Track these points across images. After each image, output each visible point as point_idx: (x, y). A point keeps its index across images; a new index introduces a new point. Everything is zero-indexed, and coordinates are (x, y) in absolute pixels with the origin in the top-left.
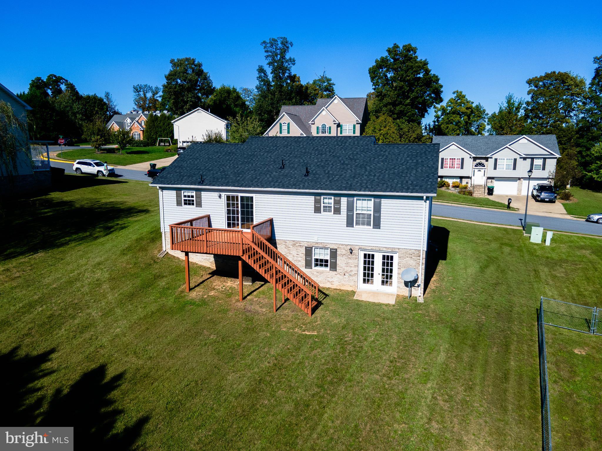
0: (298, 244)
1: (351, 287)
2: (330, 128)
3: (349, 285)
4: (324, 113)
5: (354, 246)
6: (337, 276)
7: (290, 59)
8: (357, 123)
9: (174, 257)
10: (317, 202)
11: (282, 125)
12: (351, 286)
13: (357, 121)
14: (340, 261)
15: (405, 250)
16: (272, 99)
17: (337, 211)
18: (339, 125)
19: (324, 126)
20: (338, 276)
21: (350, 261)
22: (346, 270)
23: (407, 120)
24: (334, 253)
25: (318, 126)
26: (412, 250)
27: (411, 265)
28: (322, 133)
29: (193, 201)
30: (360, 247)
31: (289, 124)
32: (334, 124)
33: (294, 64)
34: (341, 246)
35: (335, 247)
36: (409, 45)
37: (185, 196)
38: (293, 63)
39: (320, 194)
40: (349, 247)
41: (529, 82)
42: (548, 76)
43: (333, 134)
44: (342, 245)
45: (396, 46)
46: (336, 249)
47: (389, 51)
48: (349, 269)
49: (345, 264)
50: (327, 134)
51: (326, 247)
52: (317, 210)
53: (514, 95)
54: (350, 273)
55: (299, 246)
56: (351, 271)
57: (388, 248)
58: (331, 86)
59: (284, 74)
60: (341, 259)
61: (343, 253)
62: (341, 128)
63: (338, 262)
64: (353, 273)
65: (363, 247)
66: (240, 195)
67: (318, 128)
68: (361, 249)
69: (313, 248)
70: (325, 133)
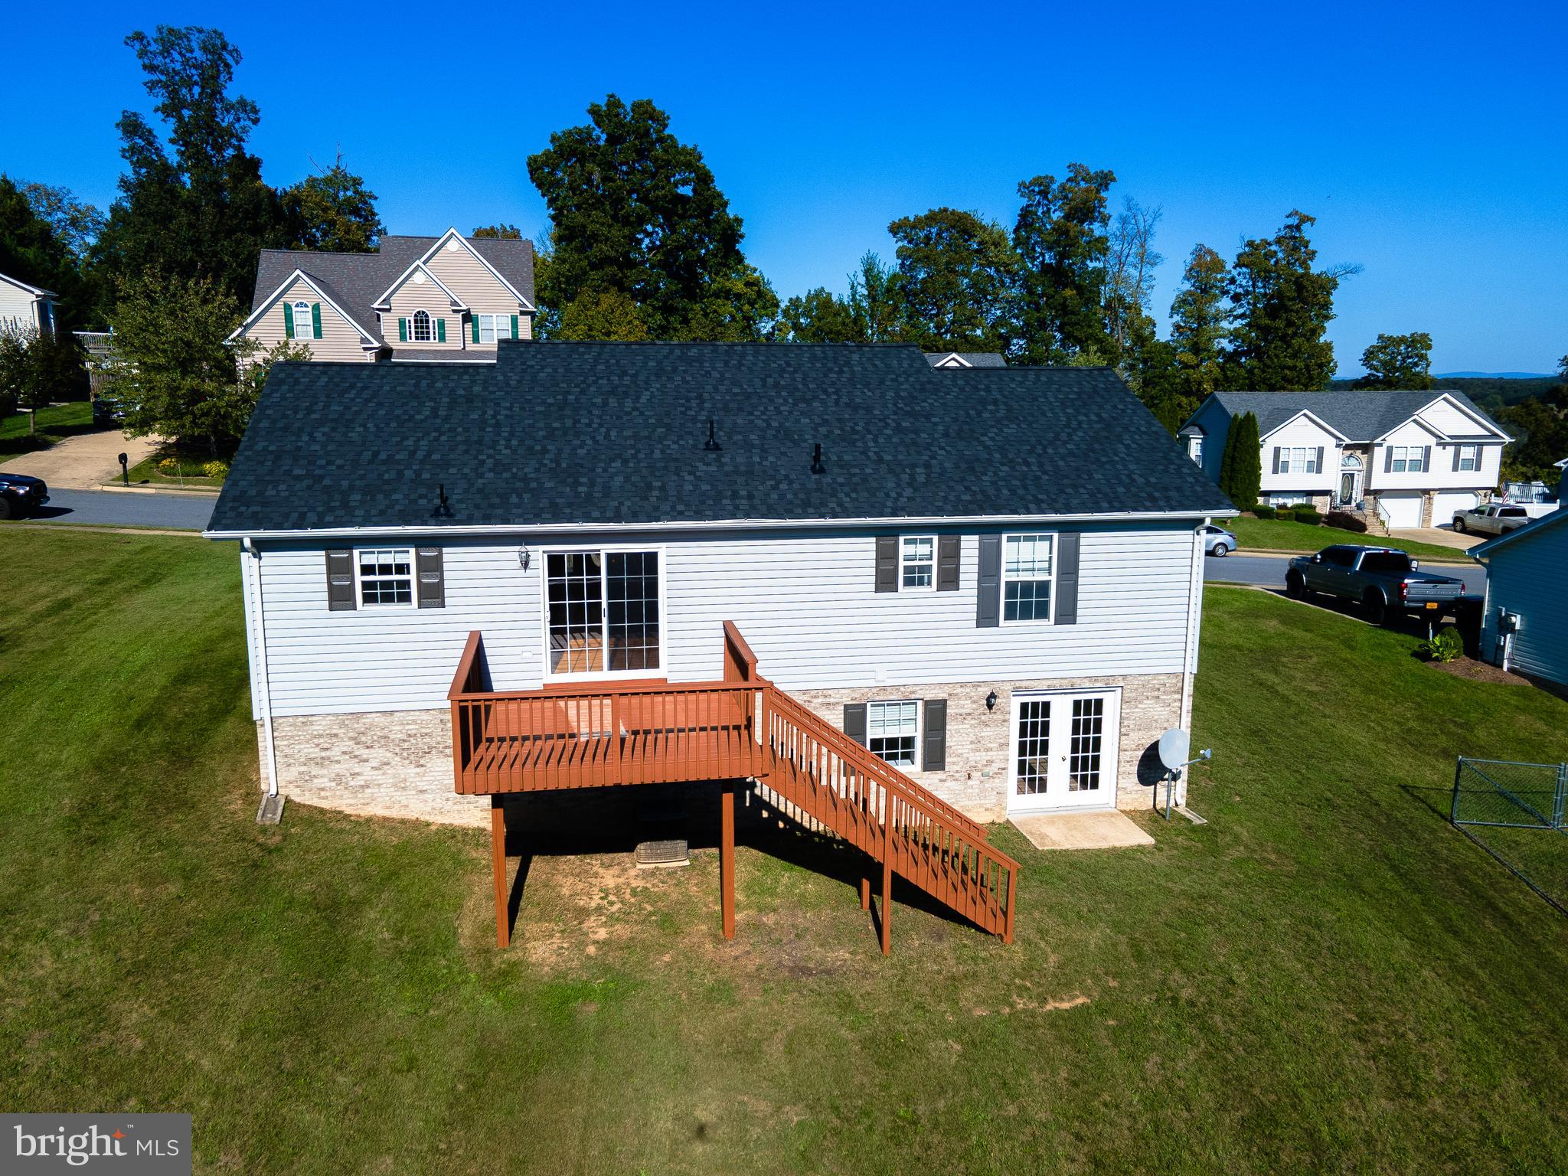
0: (820, 700)
1: (988, 813)
2: (442, 324)
3: (981, 806)
4: (419, 278)
5: (997, 685)
6: (947, 784)
7: (243, 103)
8: (522, 313)
9: (322, 811)
10: (886, 558)
11: (294, 309)
12: (987, 810)
13: (520, 306)
14: (957, 737)
15: (1142, 678)
16: (191, 226)
17: (949, 580)
18: (468, 317)
19: (421, 319)
20: (950, 784)
21: (987, 732)
22: (973, 764)
23: (659, 308)
24: (936, 715)
25: (402, 316)
26: (1161, 677)
27: (1156, 721)
28: (417, 338)
29: (406, 584)
30: (1017, 684)
31: (316, 308)
32: (455, 311)
33: (256, 122)
34: (959, 690)
35: (941, 696)
36: (649, 102)
37: (367, 570)
38: (252, 116)
39: (895, 531)
40: (986, 691)
41: (894, 229)
42: (932, 218)
43: (453, 343)
44: (963, 685)
45: (614, 103)
46: (945, 701)
47: (594, 111)
48: (982, 757)
49: (972, 743)
50: (432, 344)
51: (913, 696)
52: (885, 582)
53: (879, 257)
54: (986, 770)
55: (823, 704)
56: (990, 762)
57: (1096, 679)
58: (365, 203)
59: (219, 149)
60: (958, 731)
61: (964, 711)
62: (476, 326)
63: (950, 741)
64: (994, 768)
65: (1024, 684)
66: (606, 549)
67: (402, 323)
68: (1017, 691)
69: (869, 705)
70: (428, 338)
